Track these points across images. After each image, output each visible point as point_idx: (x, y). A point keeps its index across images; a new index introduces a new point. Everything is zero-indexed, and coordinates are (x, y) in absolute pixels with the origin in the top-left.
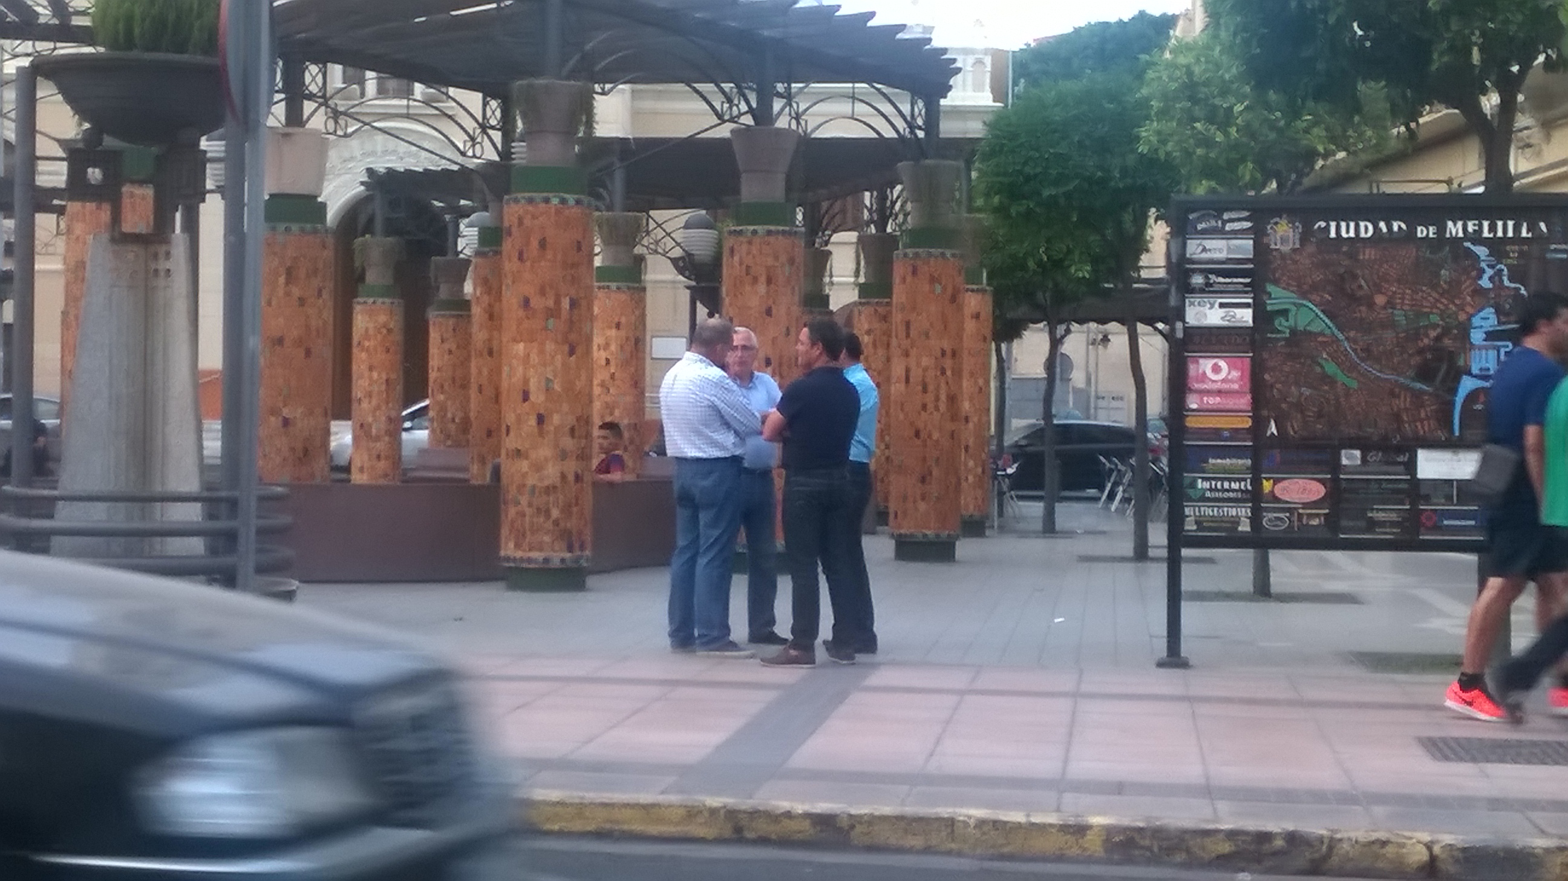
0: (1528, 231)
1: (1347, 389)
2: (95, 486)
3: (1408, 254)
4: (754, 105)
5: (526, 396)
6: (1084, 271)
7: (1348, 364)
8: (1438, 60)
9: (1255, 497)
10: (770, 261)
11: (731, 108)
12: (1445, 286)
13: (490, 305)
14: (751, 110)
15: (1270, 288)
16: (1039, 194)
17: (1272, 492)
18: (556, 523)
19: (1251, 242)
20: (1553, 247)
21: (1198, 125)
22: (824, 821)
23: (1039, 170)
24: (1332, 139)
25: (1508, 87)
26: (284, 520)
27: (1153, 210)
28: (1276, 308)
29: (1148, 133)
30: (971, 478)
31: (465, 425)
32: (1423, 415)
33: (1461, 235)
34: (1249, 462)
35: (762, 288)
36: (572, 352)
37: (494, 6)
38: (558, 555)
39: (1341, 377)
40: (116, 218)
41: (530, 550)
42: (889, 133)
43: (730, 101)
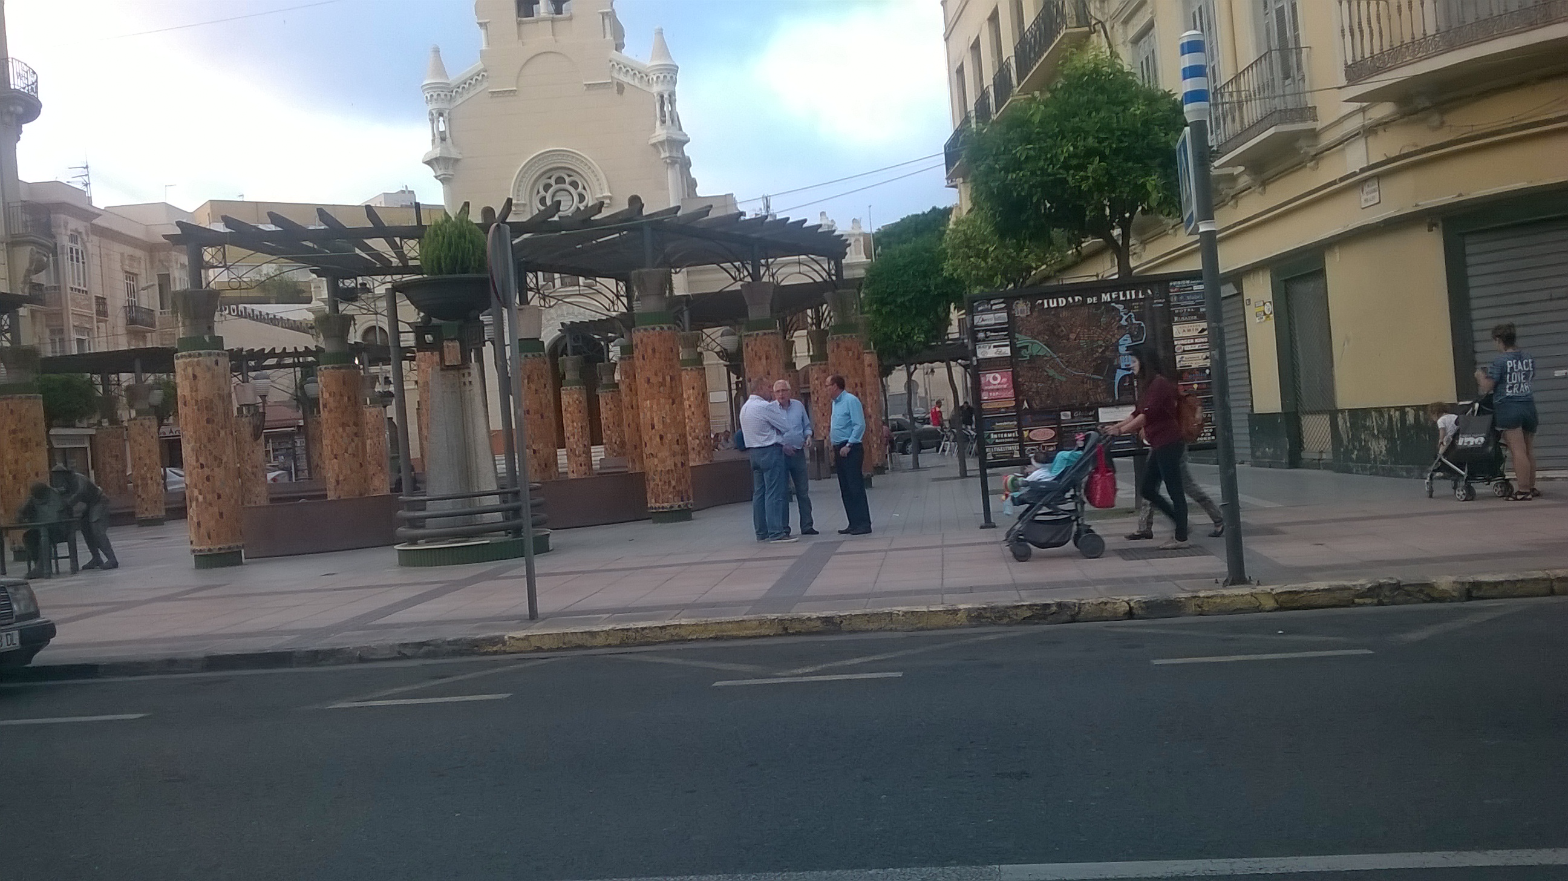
0: (1142, 295)
1: (1061, 382)
2: (445, 492)
3: (1085, 311)
4: (751, 271)
5: (653, 427)
6: (922, 338)
7: (1060, 369)
8: (1089, 214)
9: (1020, 440)
10: (767, 348)
11: (740, 274)
12: (1105, 326)
13: (630, 384)
14: (749, 274)
15: (1017, 335)
16: (896, 302)
17: (1028, 437)
18: (674, 487)
19: (1006, 314)
20: (1155, 301)
21: (972, 259)
22: (827, 620)
23: (894, 290)
24: (1039, 260)
25: (1125, 225)
26: (541, 499)
27: (953, 304)
28: (1020, 345)
29: (947, 268)
30: (875, 446)
31: (623, 444)
32: (1099, 391)
33: (1109, 300)
34: (1016, 423)
35: (764, 361)
36: (673, 403)
37: (618, 235)
38: (677, 504)
39: (1057, 376)
40: (442, 358)
41: (663, 503)
42: (819, 279)
43: (738, 270)
